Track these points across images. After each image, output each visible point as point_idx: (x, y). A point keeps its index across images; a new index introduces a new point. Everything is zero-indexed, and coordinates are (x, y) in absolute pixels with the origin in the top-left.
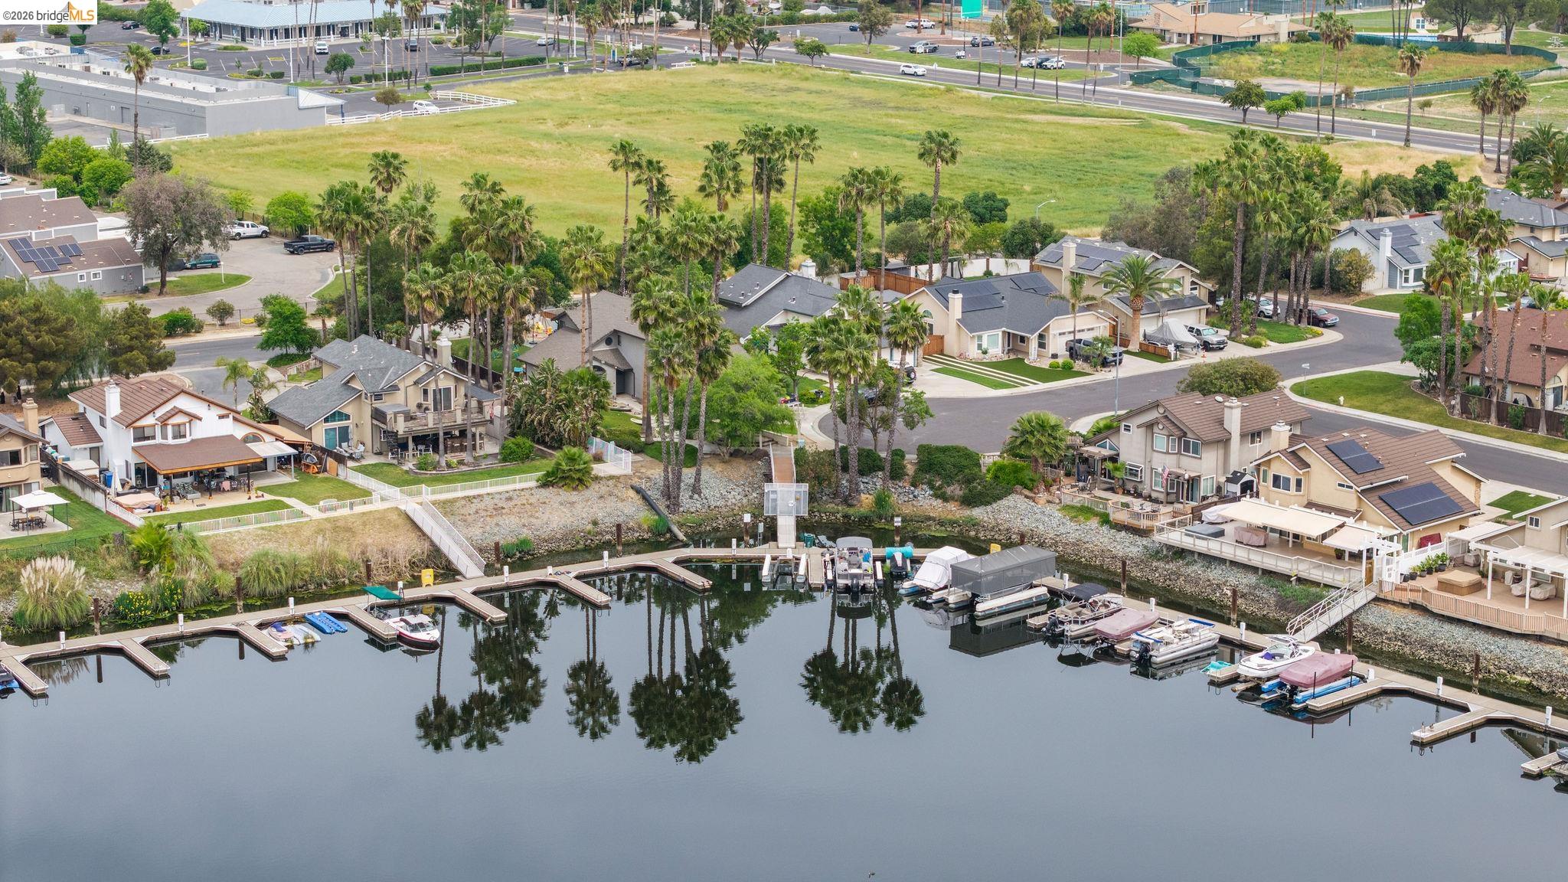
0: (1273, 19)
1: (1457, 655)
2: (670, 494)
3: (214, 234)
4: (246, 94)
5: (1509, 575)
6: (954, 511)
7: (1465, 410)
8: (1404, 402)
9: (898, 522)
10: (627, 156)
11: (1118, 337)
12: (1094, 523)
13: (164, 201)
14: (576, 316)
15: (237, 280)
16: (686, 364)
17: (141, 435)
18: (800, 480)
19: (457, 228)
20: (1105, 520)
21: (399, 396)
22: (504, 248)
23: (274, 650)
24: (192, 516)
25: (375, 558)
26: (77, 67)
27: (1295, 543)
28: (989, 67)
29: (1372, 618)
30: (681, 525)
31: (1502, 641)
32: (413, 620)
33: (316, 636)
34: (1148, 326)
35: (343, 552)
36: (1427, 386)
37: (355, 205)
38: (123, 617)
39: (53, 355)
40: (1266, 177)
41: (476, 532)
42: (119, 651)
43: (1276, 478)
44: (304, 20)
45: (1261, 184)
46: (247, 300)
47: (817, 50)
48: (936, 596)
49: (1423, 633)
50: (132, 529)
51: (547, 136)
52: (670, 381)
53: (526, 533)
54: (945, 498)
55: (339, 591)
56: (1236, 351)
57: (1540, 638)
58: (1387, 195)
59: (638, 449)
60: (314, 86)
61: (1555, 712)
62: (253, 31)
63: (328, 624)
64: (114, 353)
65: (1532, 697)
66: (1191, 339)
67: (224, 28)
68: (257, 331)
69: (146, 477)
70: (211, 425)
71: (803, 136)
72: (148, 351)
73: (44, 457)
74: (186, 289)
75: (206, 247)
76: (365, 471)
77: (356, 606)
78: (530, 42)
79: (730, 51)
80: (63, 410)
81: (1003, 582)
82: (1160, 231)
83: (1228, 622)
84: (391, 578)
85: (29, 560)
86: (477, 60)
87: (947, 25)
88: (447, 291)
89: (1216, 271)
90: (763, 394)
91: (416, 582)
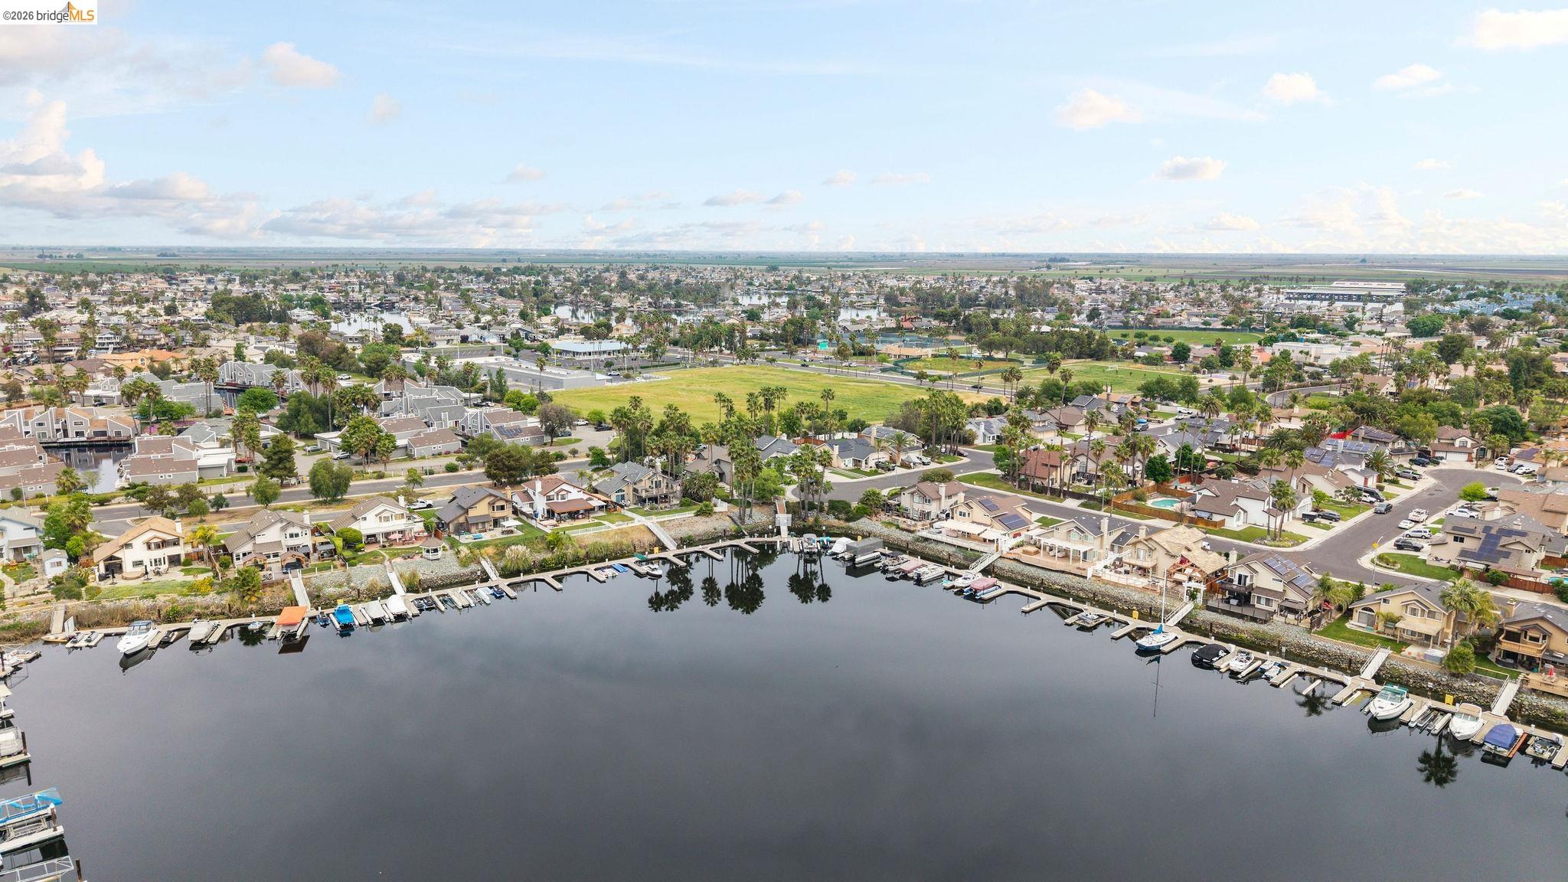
0: (925, 350)
1: (1032, 578)
2: (742, 519)
3: (570, 424)
4: (577, 375)
5: (1048, 548)
6: (842, 524)
7: (1020, 487)
8: (997, 484)
9: (824, 528)
10: (721, 398)
11: (893, 460)
12: (894, 528)
13: (552, 413)
14: (705, 454)
15: (579, 440)
16: (747, 472)
17: (549, 499)
18: (788, 513)
19: (662, 424)
20: (898, 527)
21: (643, 484)
22: (681, 430)
23: (601, 579)
24: (569, 528)
25: (636, 543)
26: (517, 365)
27: (968, 536)
28: (832, 366)
29: (999, 564)
30: (746, 529)
31: (1049, 573)
32: (652, 567)
33: (617, 573)
34: (903, 456)
35: (625, 541)
36: (1004, 477)
37: (625, 415)
38: (544, 567)
39: (515, 469)
40: (944, 404)
41: (673, 533)
42: (543, 580)
43: (961, 513)
44: (596, 349)
45: (943, 407)
46: (583, 448)
47: (773, 360)
48: (840, 556)
49: (1019, 570)
50: (547, 534)
51: (683, 389)
52: (742, 478)
53: (691, 533)
54: (839, 519)
55: (623, 556)
56: (934, 466)
57: (1063, 572)
58: (980, 410)
59: (729, 502)
60: (601, 372)
61: (1074, 600)
62: (577, 353)
63: (621, 568)
64: (536, 468)
65: (1061, 593)
66: (919, 461)
67: (567, 352)
68: (588, 459)
69: (550, 514)
70: (575, 494)
71: (782, 391)
72: (549, 467)
73: (514, 507)
74: (560, 444)
75: (568, 428)
76: (630, 510)
77: (630, 561)
78: (674, 357)
79: (744, 361)
80: (518, 489)
81: (864, 551)
82: (904, 423)
83: (947, 565)
84: (643, 550)
85: (508, 546)
86: (657, 363)
87: (815, 352)
88: (662, 446)
89: (926, 438)
90: (774, 482)
91: (652, 552)
